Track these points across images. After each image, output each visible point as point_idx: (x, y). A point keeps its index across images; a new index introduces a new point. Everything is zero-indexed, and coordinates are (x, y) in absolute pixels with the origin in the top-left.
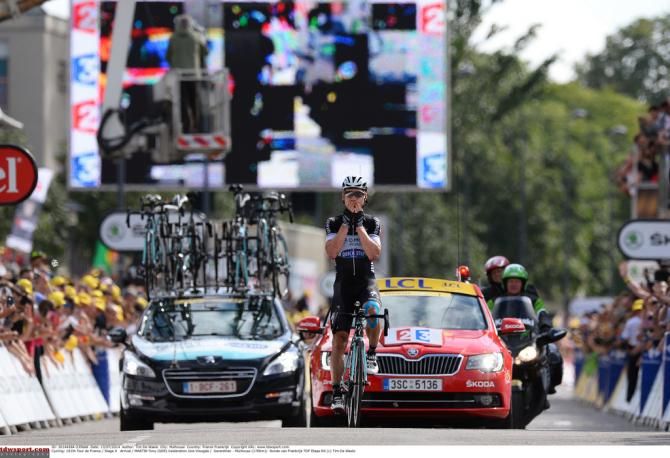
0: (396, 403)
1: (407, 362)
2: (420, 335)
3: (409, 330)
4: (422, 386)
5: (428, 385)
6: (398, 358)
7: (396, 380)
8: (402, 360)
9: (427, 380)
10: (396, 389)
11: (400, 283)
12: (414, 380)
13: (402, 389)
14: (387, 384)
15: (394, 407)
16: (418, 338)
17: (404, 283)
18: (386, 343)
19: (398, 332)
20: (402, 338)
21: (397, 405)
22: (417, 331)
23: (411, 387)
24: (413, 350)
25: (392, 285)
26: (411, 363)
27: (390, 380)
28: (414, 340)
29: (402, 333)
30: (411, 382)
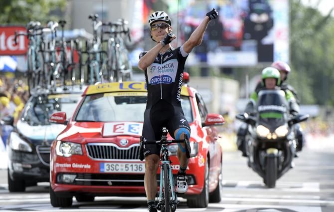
0: (110, 182)
1: (119, 150)
2: (132, 128)
3: (123, 124)
4: (130, 168)
5: (135, 168)
6: (112, 147)
7: (110, 164)
8: (115, 148)
9: (134, 164)
10: (110, 171)
11: (130, 86)
12: (124, 164)
13: (115, 171)
14: (103, 168)
15: (108, 185)
16: (129, 131)
17: (133, 86)
18: (105, 134)
19: (115, 126)
20: (117, 131)
21: (111, 184)
22: (130, 126)
23: (122, 170)
24: (124, 141)
25: (124, 87)
26: (122, 150)
27: (106, 164)
28: (126, 133)
29: (117, 127)
30: (122, 166)
